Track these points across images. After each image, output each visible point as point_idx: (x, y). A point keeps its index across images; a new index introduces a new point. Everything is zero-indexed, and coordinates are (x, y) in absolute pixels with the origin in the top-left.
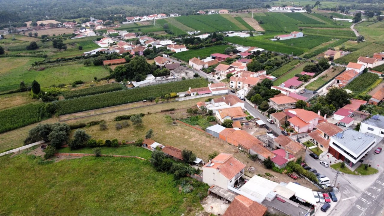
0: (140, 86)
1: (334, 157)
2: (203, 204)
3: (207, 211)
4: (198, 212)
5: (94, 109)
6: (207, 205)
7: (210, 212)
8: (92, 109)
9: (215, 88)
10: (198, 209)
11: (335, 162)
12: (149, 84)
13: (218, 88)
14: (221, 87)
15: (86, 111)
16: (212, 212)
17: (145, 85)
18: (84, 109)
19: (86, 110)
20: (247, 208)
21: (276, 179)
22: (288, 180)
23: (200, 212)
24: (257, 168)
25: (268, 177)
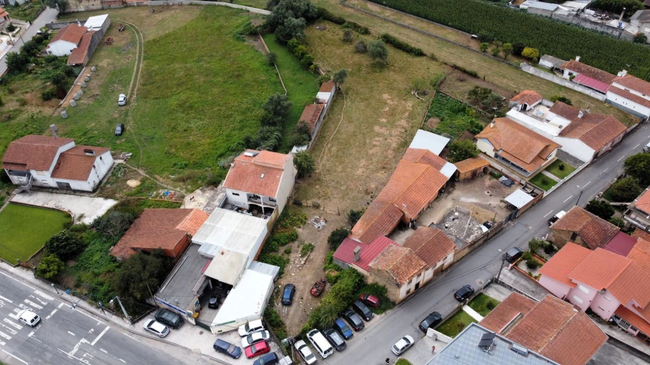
0: (530, 11)
2: (202, 190)
4: (182, 189)
5: (397, 9)
6: (201, 193)
8: (395, 8)
9: (623, 88)
10: (189, 187)
12: (549, 15)
13: (632, 92)
14: (639, 95)
15: (386, 7)
16: (186, 202)
17: (539, 13)
18: (385, 2)
19: (385, 5)
20: (174, 228)
21: (296, 262)
22: (305, 283)
23: (182, 192)
24: (326, 231)
25: (300, 249)
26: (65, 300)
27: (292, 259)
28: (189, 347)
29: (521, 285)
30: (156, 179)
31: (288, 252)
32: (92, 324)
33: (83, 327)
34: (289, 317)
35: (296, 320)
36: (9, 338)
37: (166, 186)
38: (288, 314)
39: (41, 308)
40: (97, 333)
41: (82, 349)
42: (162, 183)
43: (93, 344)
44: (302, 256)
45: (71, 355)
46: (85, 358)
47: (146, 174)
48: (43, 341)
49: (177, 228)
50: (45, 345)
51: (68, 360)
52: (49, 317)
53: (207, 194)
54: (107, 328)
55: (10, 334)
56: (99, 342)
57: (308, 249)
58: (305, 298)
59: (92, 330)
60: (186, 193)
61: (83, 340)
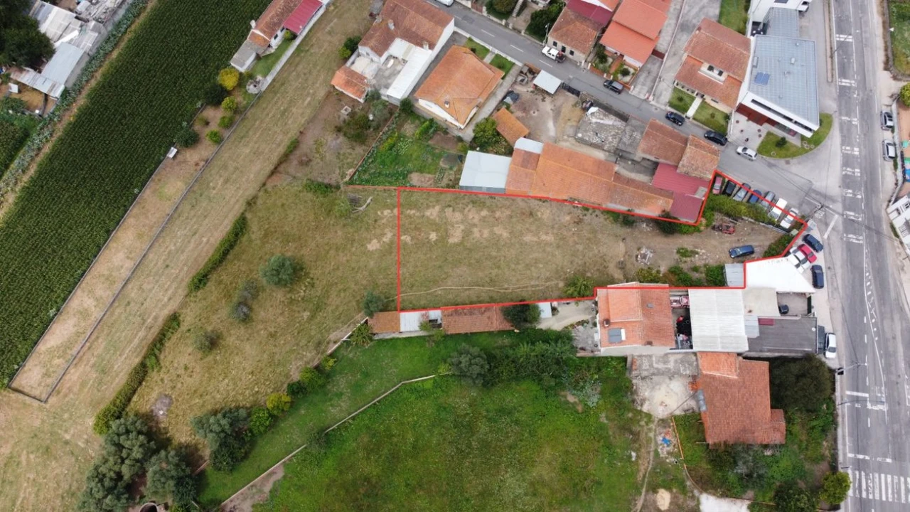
0: (70, 85)
1: (751, 122)
2: (642, 405)
3: (660, 417)
4: (650, 430)
6: (647, 403)
7: (666, 413)
10: (643, 423)
11: (760, 136)
16: (670, 412)
20: (736, 380)
21: (705, 257)
22: (722, 243)
23: (654, 427)
24: (652, 245)
25: (688, 259)
26: (845, 455)
27: (703, 262)
28: (828, 311)
29: (645, 80)
30: (644, 476)
31: (695, 269)
32: (852, 409)
33: (858, 416)
34: (761, 244)
35: (762, 237)
36: (902, 479)
37: (652, 454)
38: (760, 246)
39: (863, 473)
40: (857, 399)
41: (877, 401)
42: (649, 463)
43: (867, 395)
44: (697, 253)
45: (884, 408)
46: (881, 393)
47: (641, 494)
48: (888, 444)
49: (736, 377)
50: (890, 438)
51: (890, 406)
52: (867, 458)
53: (646, 394)
54: (848, 393)
55: (899, 480)
56: (864, 392)
57: (683, 253)
58: (736, 238)
59: (856, 406)
60: (653, 422)
61: (869, 406)
